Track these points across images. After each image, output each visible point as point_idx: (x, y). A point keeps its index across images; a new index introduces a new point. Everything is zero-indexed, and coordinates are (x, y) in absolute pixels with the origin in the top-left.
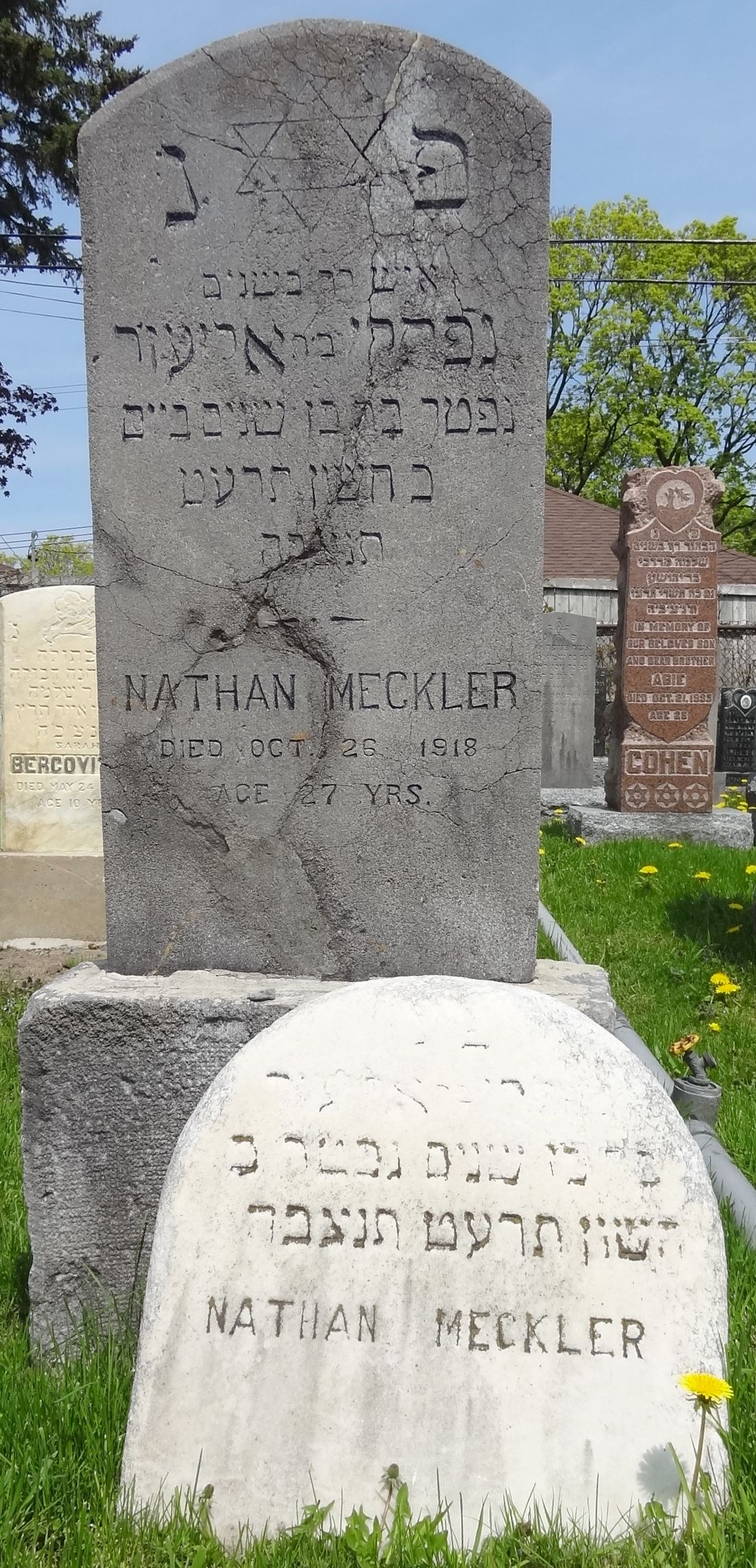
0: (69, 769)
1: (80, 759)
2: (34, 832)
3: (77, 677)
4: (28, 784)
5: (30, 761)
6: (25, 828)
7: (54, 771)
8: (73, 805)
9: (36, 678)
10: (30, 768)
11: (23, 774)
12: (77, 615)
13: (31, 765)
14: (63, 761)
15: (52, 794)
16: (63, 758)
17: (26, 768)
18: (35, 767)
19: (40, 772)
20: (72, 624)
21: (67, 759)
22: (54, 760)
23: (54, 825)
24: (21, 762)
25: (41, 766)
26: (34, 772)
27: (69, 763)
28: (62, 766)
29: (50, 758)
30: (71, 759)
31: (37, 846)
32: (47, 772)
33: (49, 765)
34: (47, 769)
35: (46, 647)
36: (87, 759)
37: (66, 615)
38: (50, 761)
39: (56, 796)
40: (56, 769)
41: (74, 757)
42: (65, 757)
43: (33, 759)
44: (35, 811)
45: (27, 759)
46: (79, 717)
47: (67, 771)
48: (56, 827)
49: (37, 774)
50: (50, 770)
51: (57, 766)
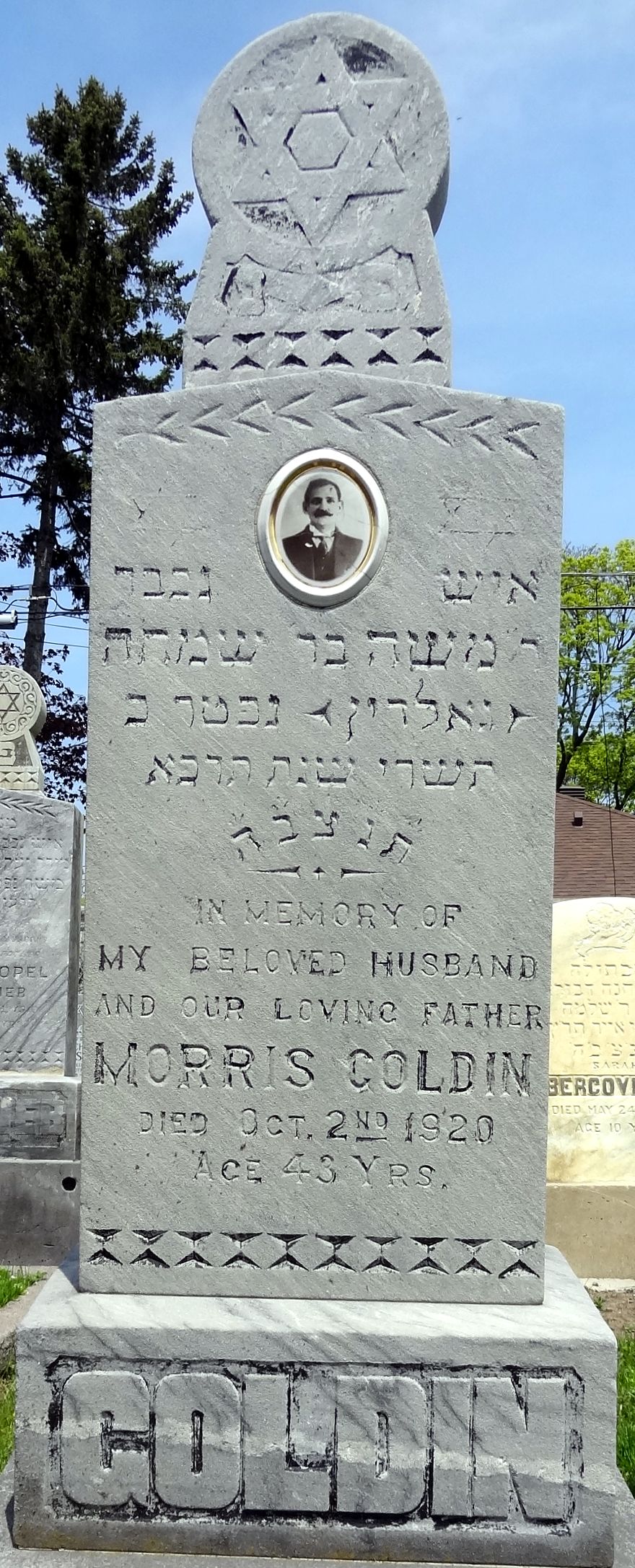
0: (608, 1091)
1: (619, 1080)
2: (572, 1160)
3: (613, 992)
4: (565, 1108)
5: (565, 1083)
6: (562, 1157)
7: (592, 1093)
8: (614, 1129)
9: (569, 994)
10: (566, 1091)
11: (558, 1096)
12: (611, 928)
13: (567, 1087)
14: (601, 1083)
15: (590, 1118)
16: (601, 1079)
17: (562, 1090)
18: (571, 1088)
19: (577, 1094)
20: (606, 938)
21: (605, 1081)
22: (591, 1081)
23: (593, 1152)
24: (556, 1084)
25: (578, 1088)
26: (570, 1094)
27: (608, 1085)
28: (600, 1087)
29: (587, 1079)
30: (610, 1081)
31: (576, 1175)
32: (584, 1094)
33: (587, 1087)
34: (585, 1091)
35: (579, 961)
36: (627, 1080)
37: (600, 928)
38: (587, 1083)
39: (594, 1120)
40: (594, 1090)
41: (613, 1078)
42: (603, 1078)
43: (569, 1080)
44: (572, 1136)
45: (562, 1081)
46: (616, 1035)
47: (606, 1093)
48: (596, 1154)
49: (573, 1097)
50: (587, 1092)
51: (595, 1088)
